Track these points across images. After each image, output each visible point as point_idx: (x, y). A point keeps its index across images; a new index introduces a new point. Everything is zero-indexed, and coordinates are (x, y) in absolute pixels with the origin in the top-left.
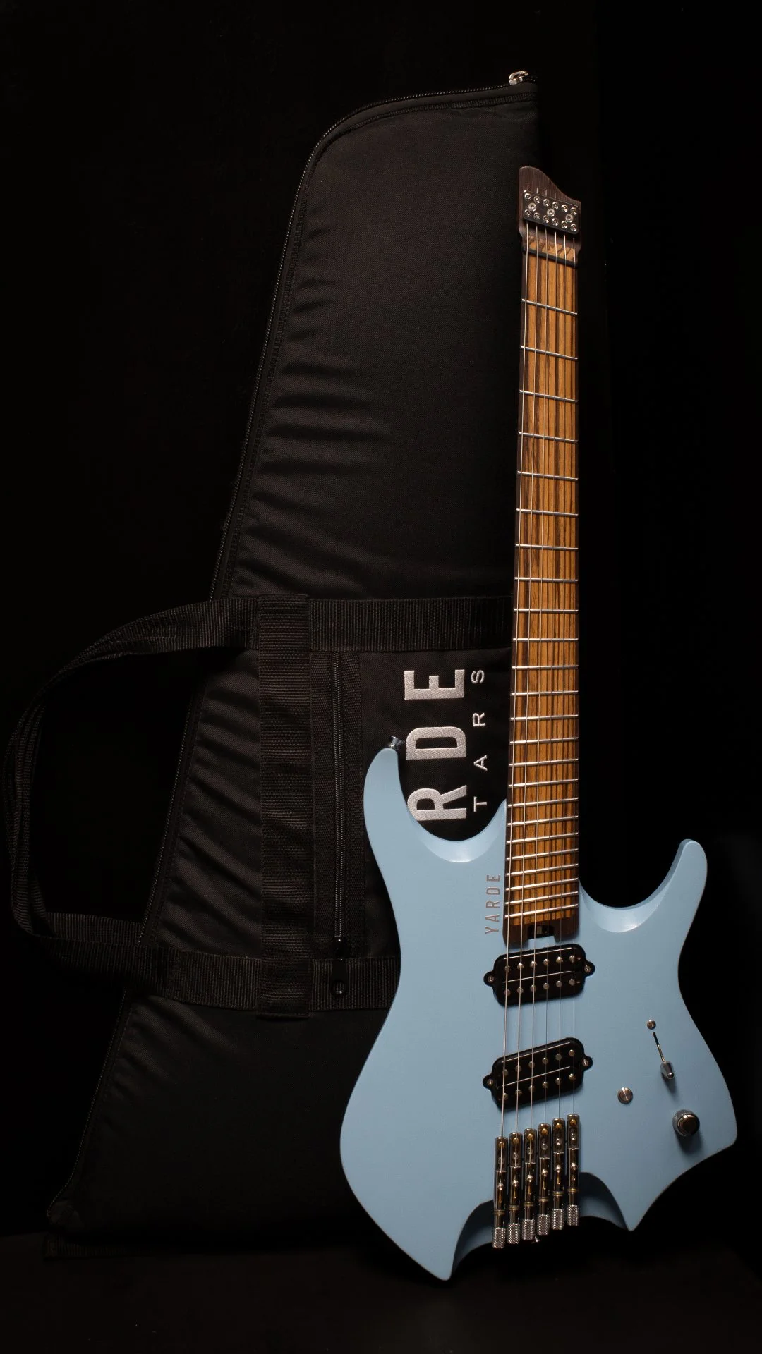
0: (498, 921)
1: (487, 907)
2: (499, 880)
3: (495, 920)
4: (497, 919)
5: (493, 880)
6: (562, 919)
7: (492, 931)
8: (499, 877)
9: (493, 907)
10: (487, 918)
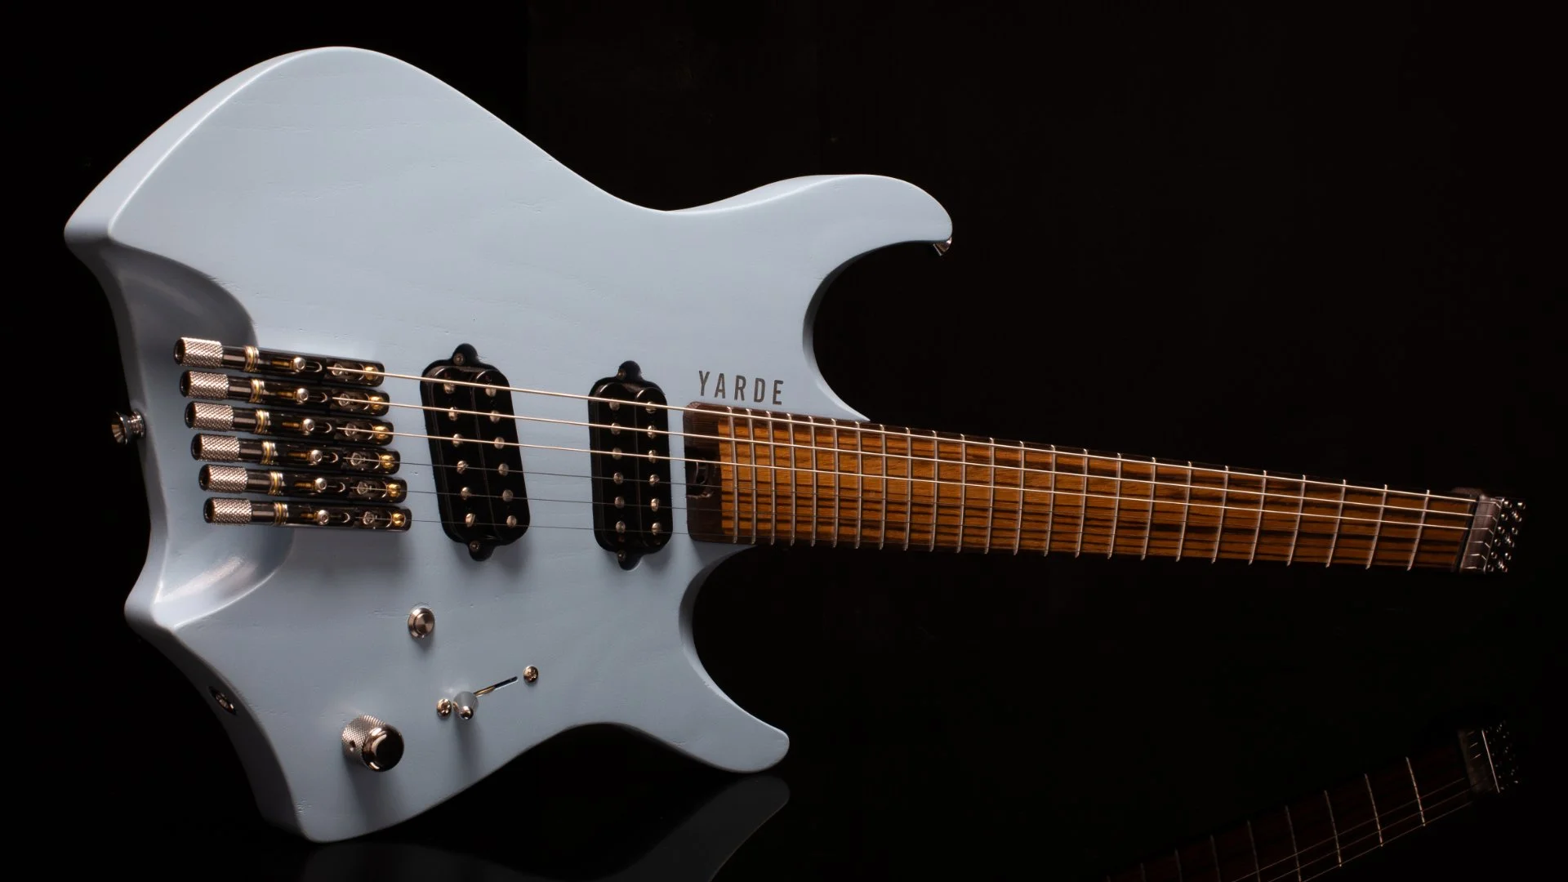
0: (716, 395)
1: (739, 377)
2: (775, 402)
3: (718, 390)
4: (720, 394)
5: (776, 392)
6: (720, 513)
7: (703, 382)
8: (780, 403)
9: (737, 388)
10: (722, 376)
